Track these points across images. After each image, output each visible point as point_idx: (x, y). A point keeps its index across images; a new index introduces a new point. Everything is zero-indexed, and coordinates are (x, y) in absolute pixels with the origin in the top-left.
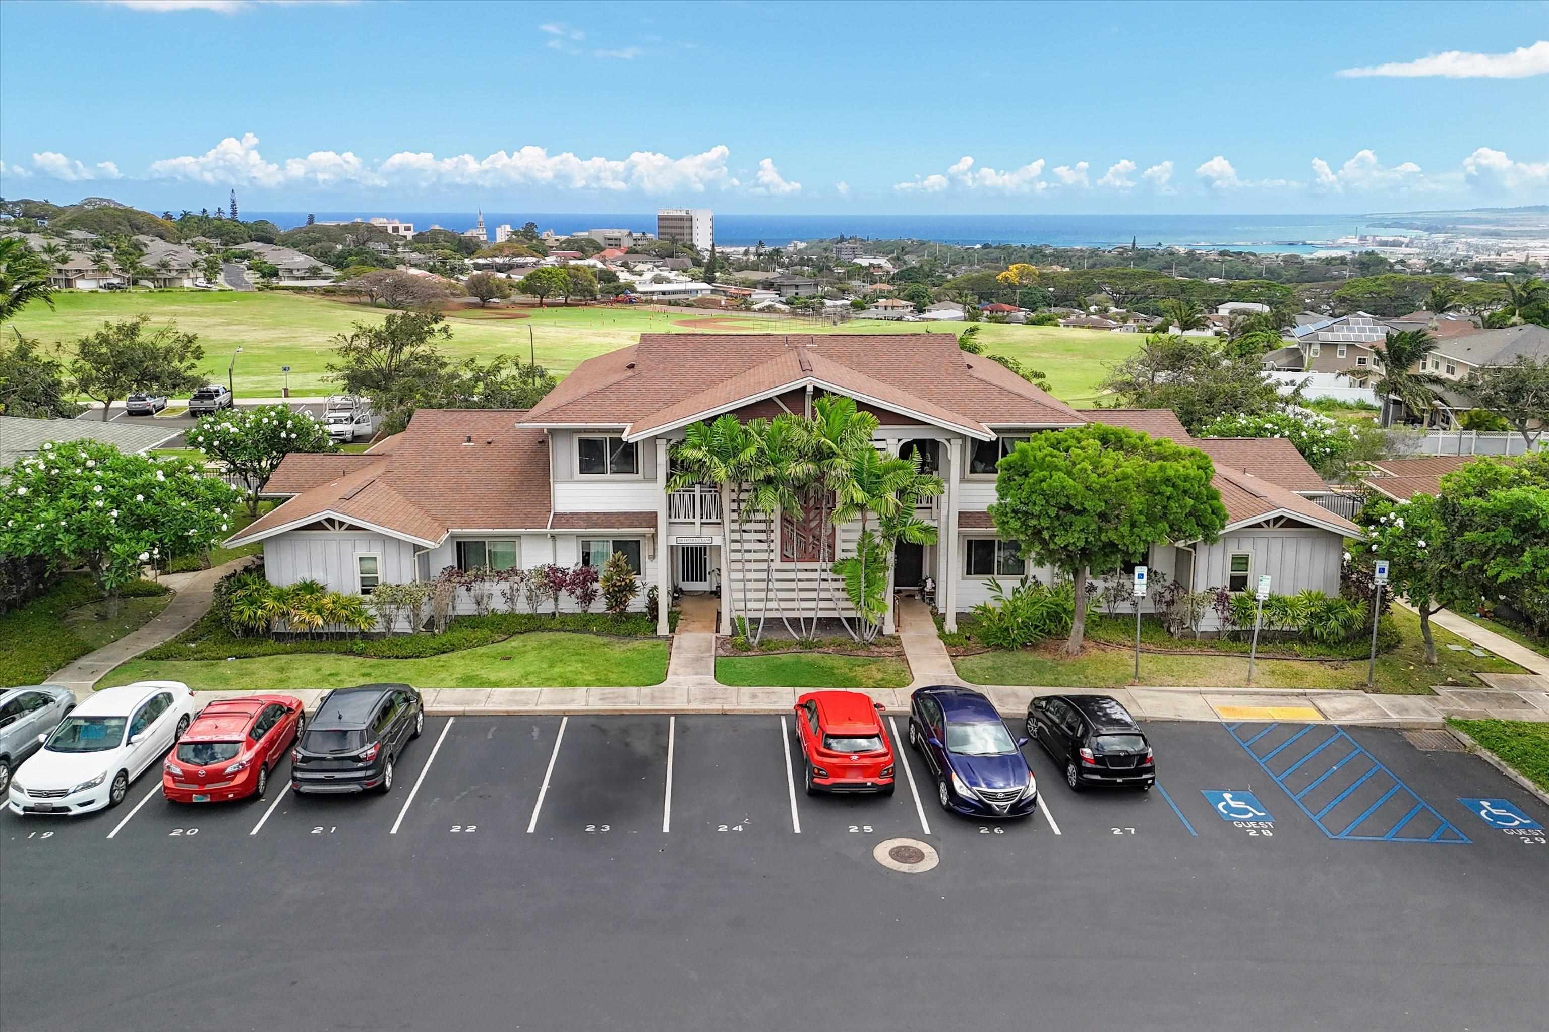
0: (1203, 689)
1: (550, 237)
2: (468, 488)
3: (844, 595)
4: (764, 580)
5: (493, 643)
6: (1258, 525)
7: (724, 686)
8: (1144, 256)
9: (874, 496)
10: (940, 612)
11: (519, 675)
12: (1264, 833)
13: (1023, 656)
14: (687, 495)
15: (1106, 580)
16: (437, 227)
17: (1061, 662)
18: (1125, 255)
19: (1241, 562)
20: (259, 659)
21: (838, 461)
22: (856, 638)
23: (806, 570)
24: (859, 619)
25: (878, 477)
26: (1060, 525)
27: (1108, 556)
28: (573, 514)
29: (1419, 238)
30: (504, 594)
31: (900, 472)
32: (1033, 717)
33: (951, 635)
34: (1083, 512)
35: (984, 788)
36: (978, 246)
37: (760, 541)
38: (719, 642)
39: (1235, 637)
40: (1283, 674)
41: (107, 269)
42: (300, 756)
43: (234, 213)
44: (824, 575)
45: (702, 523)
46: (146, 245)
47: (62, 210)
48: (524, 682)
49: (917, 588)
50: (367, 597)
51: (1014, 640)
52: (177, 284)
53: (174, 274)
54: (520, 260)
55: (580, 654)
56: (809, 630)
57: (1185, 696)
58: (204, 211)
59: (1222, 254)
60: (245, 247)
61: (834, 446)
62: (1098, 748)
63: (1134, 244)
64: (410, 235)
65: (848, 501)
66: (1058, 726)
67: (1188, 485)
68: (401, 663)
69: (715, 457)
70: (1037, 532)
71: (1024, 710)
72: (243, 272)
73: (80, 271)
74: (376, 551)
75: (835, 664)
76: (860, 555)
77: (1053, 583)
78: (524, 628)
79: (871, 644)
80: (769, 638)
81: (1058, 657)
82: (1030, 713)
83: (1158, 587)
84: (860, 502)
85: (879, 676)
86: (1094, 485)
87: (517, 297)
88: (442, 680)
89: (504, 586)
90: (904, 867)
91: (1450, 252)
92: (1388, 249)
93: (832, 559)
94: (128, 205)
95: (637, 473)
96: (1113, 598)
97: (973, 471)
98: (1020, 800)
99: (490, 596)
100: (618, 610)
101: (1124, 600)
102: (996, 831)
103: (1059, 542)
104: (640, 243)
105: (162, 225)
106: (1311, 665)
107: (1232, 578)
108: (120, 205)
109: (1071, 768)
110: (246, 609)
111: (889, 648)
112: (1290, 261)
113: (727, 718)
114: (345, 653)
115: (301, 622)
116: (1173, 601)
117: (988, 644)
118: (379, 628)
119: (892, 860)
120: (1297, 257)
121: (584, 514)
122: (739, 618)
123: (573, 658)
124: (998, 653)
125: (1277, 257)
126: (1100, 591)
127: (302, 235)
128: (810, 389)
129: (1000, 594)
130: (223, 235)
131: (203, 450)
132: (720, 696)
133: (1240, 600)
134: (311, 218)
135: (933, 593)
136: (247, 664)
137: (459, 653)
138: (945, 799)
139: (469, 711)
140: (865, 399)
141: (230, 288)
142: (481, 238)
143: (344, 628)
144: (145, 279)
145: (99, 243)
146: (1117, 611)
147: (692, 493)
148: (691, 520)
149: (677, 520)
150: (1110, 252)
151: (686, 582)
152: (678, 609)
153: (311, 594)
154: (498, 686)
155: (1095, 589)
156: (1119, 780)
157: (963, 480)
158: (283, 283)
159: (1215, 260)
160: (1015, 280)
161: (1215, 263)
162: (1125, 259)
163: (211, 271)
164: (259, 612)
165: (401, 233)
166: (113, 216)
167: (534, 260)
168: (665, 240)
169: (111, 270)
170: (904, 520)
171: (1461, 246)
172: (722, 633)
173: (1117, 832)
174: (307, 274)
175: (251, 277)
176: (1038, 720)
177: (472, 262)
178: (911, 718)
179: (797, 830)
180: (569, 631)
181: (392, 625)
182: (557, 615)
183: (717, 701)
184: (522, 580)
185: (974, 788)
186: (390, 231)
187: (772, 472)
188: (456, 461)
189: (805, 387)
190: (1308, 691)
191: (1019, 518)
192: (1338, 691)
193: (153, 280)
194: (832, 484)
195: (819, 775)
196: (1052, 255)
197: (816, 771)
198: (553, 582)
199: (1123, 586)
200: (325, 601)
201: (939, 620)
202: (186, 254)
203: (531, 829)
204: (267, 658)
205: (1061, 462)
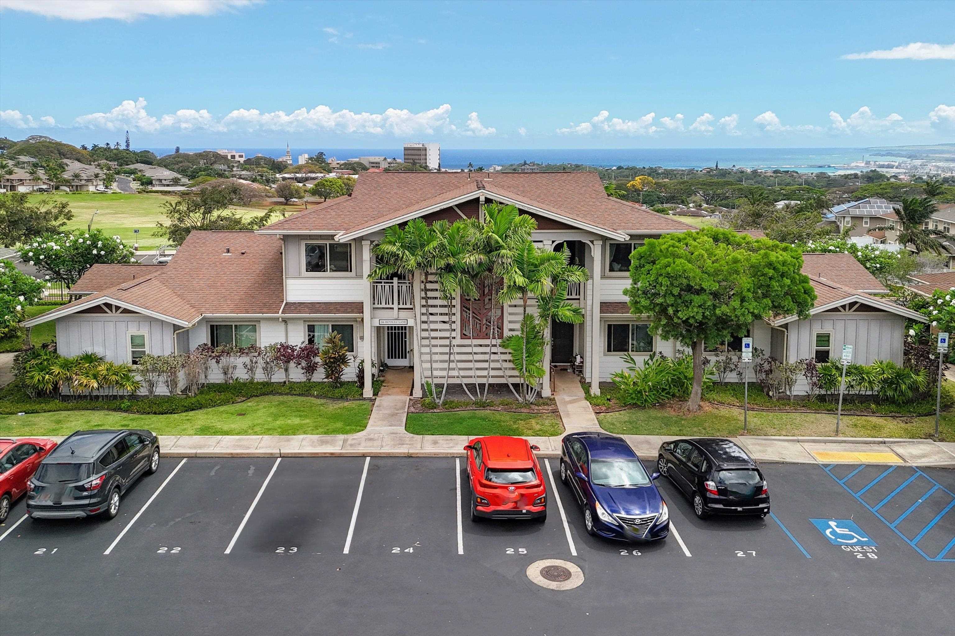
0: (800, 438)
1: (333, 162)
2: (222, 285)
3: (511, 365)
4: (447, 353)
5: (233, 403)
6: (836, 310)
7: (412, 435)
8: (724, 173)
9: (532, 282)
10: (587, 381)
11: (247, 426)
12: (870, 556)
13: (653, 413)
14: (387, 286)
15: (717, 355)
16: (260, 155)
17: (684, 417)
18: (711, 173)
19: (823, 339)
20: (43, 414)
21: (503, 251)
22: (520, 399)
23: (481, 346)
24: (522, 384)
25: (536, 266)
26: (682, 303)
27: (720, 331)
28: (301, 304)
29: (905, 162)
30: (245, 366)
31: (553, 262)
32: (663, 458)
33: (596, 397)
34: (700, 291)
35: (623, 515)
36: (615, 168)
37: (444, 322)
38: (412, 402)
39: (822, 398)
40: (863, 427)
41: (39, 179)
42: (33, 486)
43: (128, 145)
44: (494, 350)
45: (399, 309)
46: (67, 165)
47: (15, 144)
48: (250, 431)
49: (569, 364)
50: (135, 367)
51: (646, 400)
52: (85, 189)
53: (83, 182)
54: (313, 175)
55: (299, 411)
56: (482, 393)
57: (786, 444)
58: (108, 144)
59: (776, 172)
60: (132, 167)
61: (500, 240)
62: (721, 482)
63: (717, 166)
64: (242, 160)
65: (512, 284)
66: (684, 464)
67: (786, 269)
68: (155, 418)
69: (406, 252)
70: (664, 310)
71: (655, 454)
72: (130, 182)
73: (21, 180)
74: (144, 331)
75: (503, 418)
76: (522, 334)
77: (675, 358)
78: (259, 392)
79: (531, 403)
80: (452, 400)
81: (681, 414)
82: (660, 455)
83: (758, 360)
84: (521, 285)
85: (538, 427)
86: (709, 269)
87: (309, 198)
88: (184, 430)
89: (246, 359)
90: (553, 585)
91: (926, 171)
92: (884, 170)
93: (501, 336)
94: (58, 140)
95: (351, 271)
96: (722, 369)
97: (611, 270)
98: (655, 526)
99: (235, 367)
100: (333, 377)
101: (731, 371)
102: (634, 553)
103: (681, 316)
104: (392, 165)
105: (79, 153)
106: (886, 420)
107: (817, 352)
108: (53, 140)
109: (697, 499)
110: (37, 374)
111: (546, 407)
112: (821, 176)
113: (411, 460)
114: (115, 410)
115: (81, 385)
116: (771, 371)
117: (625, 404)
118: (143, 391)
119: (543, 578)
120: (824, 173)
121: (309, 303)
122: (427, 383)
123: (294, 414)
124: (633, 411)
125: (812, 174)
126: (712, 363)
127: (171, 159)
128: (482, 199)
129: (634, 366)
130: (119, 159)
131: (32, 263)
132: (407, 442)
133: (825, 369)
134: (178, 149)
135: (582, 367)
136: (33, 418)
137: (205, 411)
138: (589, 524)
139: (200, 453)
140: (526, 207)
141: (120, 191)
142: (289, 162)
143: (116, 391)
144: (64, 186)
145: (37, 164)
146: (726, 381)
147: (391, 285)
148: (391, 306)
149: (379, 306)
150: (701, 171)
151: (390, 359)
152: (382, 379)
153: (90, 363)
154: (228, 435)
155: (708, 362)
156: (739, 509)
157: (603, 277)
158: (154, 189)
159: (771, 176)
160: (639, 187)
161: (771, 178)
162: (710, 176)
163: (108, 181)
164: (47, 377)
165: (236, 160)
166: (48, 147)
167: (322, 175)
168: (408, 163)
169: (41, 180)
170: (557, 304)
171: (932, 168)
172: (414, 396)
173: (740, 554)
174: (171, 183)
175: (135, 185)
176: (668, 461)
177: (281, 176)
178: (562, 459)
179: (461, 551)
180: (295, 395)
181: (154, 388)
182: (287, 383)
183: (405, 446)
184: (259, 354)
185: (615, 515)
186: (229, 158)
187: (451, 261)
188: (216, 266)
189: (479, 198)
190: (886, 440)
191: (649, 298)
192: (910, 440)
193: (68, 186)
194: (499, 271)
195: (481, 504)
196: (662, 173)
197: (479, 500)
198: (283, 355)
199: (731, 359)
200: (100, 368)
201: (587, 387)
202: (92, 170)
203: (228, 551)
204: (50, 413)
205: (681, 252)
